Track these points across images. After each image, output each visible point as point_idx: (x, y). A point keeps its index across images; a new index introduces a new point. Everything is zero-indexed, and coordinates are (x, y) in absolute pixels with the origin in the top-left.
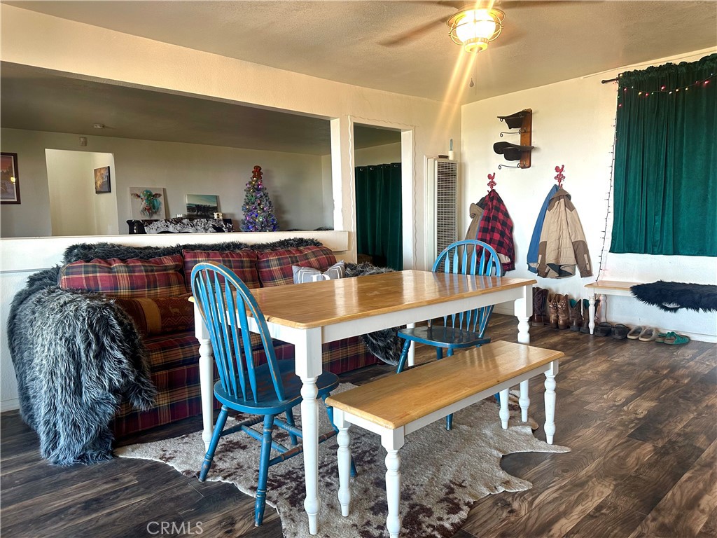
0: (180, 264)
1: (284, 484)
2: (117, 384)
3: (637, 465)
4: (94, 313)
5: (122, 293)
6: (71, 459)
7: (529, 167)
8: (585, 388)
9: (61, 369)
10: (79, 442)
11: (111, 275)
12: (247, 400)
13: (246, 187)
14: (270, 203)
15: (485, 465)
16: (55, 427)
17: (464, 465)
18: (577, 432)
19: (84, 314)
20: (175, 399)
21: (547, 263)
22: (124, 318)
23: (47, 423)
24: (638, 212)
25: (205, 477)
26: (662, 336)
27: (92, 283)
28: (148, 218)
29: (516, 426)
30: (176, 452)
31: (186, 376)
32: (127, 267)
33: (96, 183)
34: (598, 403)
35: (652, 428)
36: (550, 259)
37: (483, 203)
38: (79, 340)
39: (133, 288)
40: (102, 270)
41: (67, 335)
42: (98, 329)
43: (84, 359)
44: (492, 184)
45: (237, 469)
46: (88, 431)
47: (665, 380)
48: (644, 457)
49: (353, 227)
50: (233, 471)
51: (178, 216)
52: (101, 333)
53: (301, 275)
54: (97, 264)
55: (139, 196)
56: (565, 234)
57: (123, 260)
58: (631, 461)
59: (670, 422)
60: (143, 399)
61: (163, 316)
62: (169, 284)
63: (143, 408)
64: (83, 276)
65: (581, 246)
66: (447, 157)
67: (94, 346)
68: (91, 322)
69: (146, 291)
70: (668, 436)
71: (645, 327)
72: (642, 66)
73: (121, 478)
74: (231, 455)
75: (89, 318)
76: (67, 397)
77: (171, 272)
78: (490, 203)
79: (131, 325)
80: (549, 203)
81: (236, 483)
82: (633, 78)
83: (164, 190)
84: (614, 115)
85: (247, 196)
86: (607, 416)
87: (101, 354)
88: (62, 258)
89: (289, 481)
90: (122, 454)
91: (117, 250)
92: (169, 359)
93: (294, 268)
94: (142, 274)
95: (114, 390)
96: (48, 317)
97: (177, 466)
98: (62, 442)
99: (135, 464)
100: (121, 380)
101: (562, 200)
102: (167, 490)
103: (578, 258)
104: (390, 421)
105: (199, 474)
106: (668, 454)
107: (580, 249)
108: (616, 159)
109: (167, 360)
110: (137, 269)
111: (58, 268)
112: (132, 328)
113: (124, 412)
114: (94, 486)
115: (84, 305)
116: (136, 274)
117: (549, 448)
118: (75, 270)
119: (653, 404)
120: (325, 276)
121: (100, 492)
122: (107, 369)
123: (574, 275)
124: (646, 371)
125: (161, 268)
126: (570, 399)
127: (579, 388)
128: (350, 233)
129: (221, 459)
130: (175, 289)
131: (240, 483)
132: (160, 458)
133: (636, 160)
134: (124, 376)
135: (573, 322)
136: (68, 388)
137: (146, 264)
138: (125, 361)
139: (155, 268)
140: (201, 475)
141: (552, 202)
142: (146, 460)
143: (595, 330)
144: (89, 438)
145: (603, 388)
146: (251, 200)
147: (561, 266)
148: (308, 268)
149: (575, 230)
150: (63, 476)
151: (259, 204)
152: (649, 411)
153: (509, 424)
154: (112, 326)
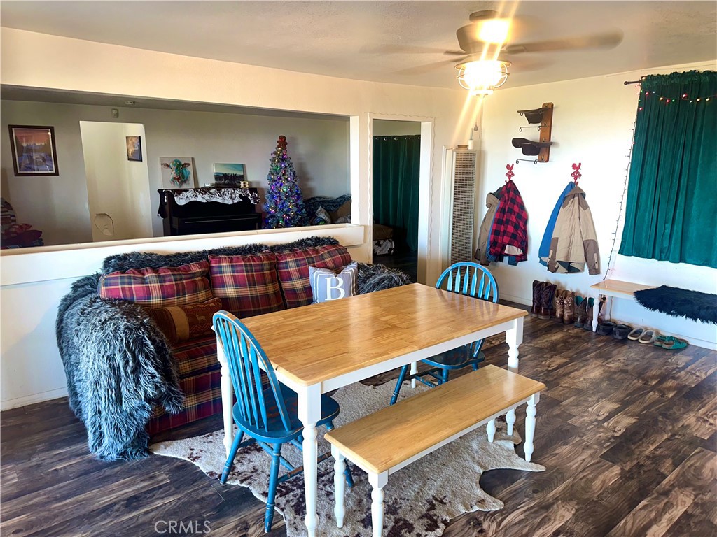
0: (206, 269)
1: (292, 490)
2: (151, 395)
3: (601, 488)
4: (130, 334)
5: (154, 302)
6: (114, 455)
7: (547, 161)
8: (574, 398)
9: (103, 382)
10: (121, 443)
11: (144, 285)
12: (260, 428)
13: (271, 157)
14: (294, 173)
15: (466, 482)
16: (100, 429)
17: (447, 480)
18: (555, 449)
19: (122, 335)
20: (201, 400)
21: (556, 260)
22: (157, 336)
23: (93, 424)
24: (649, 218)
25: (226, 480)
26: (662, 339)
27: (128, 293)
28: (177, 188)
29: (501, 439)
30: (201, 451)
31: (210, 381)
32: (159, 276)
33: (128, 150)
34: (582, 417)
35: (625, 448)
36: (560, 256)
37: (499, 194)
38: (118, 358)
39: (164, 296)
40: (137, 281)
41: (108, 354)
42: (135, 348)
43: (123, 374)
44: (510, 174)
45: (252, 472)
46: (128, 433)
47: (651, 393)
48: (610, 480)
49: (369, 221)
50: (249, 474)
51: (207, 185)
52: (137, 351)
53: (317, 276)
54: (132, 275)
55: (169, 166)
56: (577, 233)
57: (155, 270)
58: (597, 484)
59: (643, 443)
60: (174, 405)
61: (191, 324)
62: (196, 291)
63: (173, 411)
64: (120, 287)
65: (591, 245)
66: (466, 147)
67: (131, 363)
68: (129, 342)
69: (176, 299)
70: (637, 459)
71: (646, 329)
72: (666, 70)
73: (156, 476)
74: (248, 456)
75: (126, 338)
76: (110, 405)
77: (198, 278)
78: (506, 195)
79: (162, 341)
80: (563, 200)
81: (251, 488)
82: (655, 82)
83: (193, 159)
84: (634, 119)
85: (272, 166)
86: (587, 433)
87: (137, 369)
88: (101, 266)
89: (295, 488)
90: (156, 450)
91: (149, 260)
92: (196, 367)
93: (311, 269)
94: (171, 283)
95: (148, 400)
96: (92, 333)
97: (203, 466)
98: (107, 440)
99: (167, 462)
100: (155, 392)
101: (576, 198)
102: (193, 491)
103: (588, 256)
104: (375, 466)
105: (220, 476)
106: (633, 478)
107: (590, 248)
108: (632, 163)
109: (194, 368)
110: (167, 279)
111: (98, 276)
112: (163, 345)
113: (158, 414)
114: (134, 484)
115: (122, 325)
116: (167, 284)
117: (526, 466)
118: (112, 281)
119: (632, 420)
120: (339, 279)
121: (139, 489)
122: (142, 382)
123: (583, 271)
124: (636, 381)
125: (188, 276)
126: (557, 411)
127: (568, 398)
128: (366, 227)
129: (239, 461)
130: (202, 295)
131: (254, 487)
132: (188, 457)
133: (652, 166)
134: (157, 388)
135: (577, 319)
136: (110, 398)
137: (176, 273)
138: (158, 376)
139: (183, 277)
140: (223, 477)
141: (566, 200)
142: (176, 458)
143: (598, 328)
144: (128, 439)
145: (590, 399)
146: (276, 170)
147: (570, 263)
148: (323, 269)
149: (587, 229)
150: (108, 471)
151: (284, 175)
152: (627, 429)
153: (495, 438)
154: (146, 345)
